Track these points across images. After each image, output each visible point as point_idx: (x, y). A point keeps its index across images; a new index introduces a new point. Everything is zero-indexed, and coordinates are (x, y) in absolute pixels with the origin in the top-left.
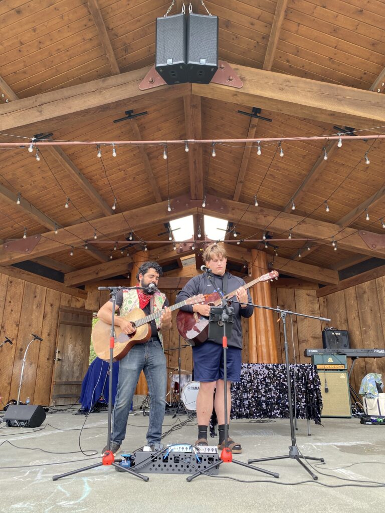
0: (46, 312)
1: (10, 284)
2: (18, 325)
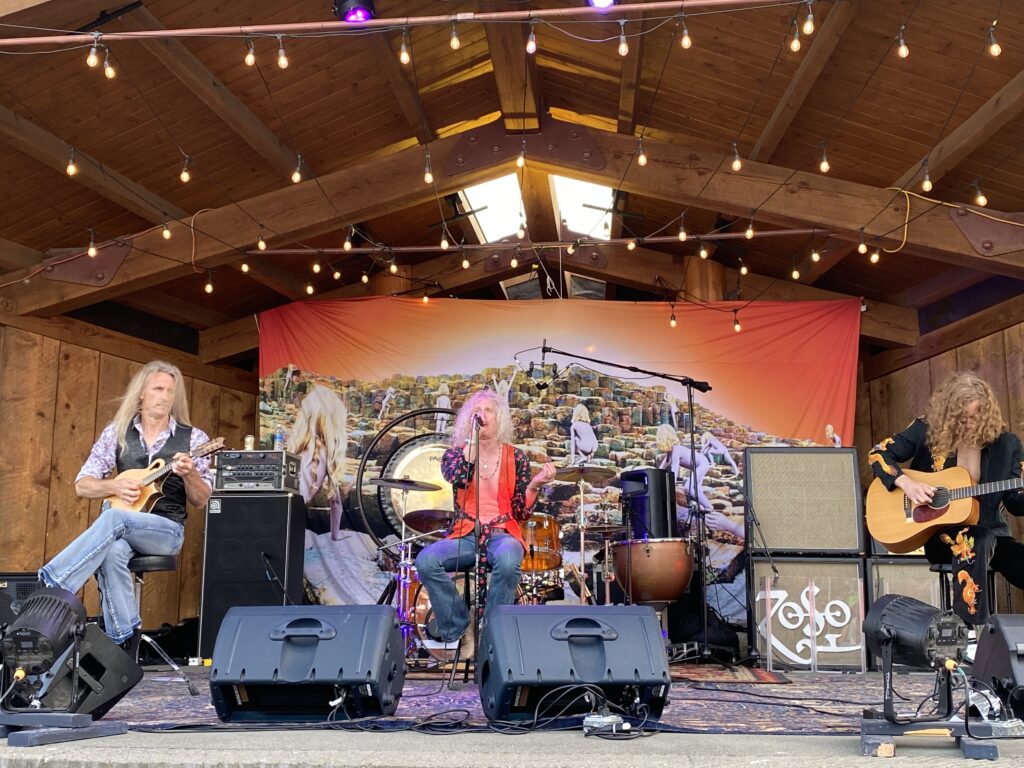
1: (63, 362)
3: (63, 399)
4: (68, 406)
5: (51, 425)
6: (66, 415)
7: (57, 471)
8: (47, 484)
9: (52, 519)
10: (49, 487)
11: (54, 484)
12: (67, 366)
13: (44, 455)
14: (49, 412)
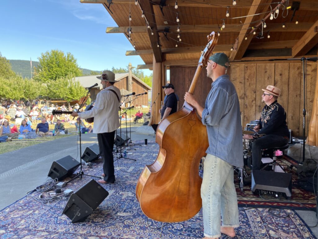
0: (276, 81)
2: (255, 92)
3: (247, 77)
4: (248, 79)
5: (244, 84)
6: (247, 82)
7: (246, 95)
8: (244, 98)
9: (245, 107)
10: (244, 99)
11: (245, 98)
12: (247, 69)
13: (242, 92)
14: (243, 81)
